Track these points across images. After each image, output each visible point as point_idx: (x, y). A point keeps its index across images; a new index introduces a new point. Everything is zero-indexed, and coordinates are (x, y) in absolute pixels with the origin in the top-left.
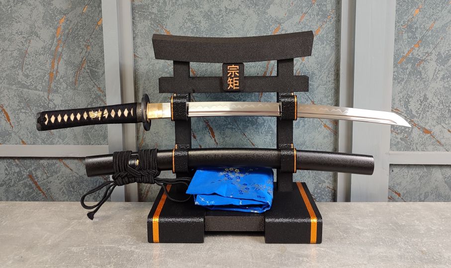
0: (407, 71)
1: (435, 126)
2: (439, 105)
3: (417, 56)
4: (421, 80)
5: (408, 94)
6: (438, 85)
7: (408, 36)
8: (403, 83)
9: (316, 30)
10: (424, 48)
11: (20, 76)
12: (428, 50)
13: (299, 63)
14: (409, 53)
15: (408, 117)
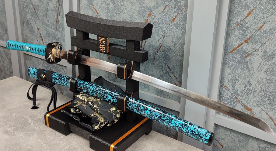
0: (237, 59)
1: (255, 107)
2: (260, 92)
3: (245, 50)
4: (247, 69)
5: (235, 77)
6: (262, 76)
7: (239, 32)
8: (232, 68)
9: (173, 18)
10: (252, 44)
11: (46, 21)
12: (255, 46)
13: (161, 39)
14: (239, 46)
15: (234, 94)
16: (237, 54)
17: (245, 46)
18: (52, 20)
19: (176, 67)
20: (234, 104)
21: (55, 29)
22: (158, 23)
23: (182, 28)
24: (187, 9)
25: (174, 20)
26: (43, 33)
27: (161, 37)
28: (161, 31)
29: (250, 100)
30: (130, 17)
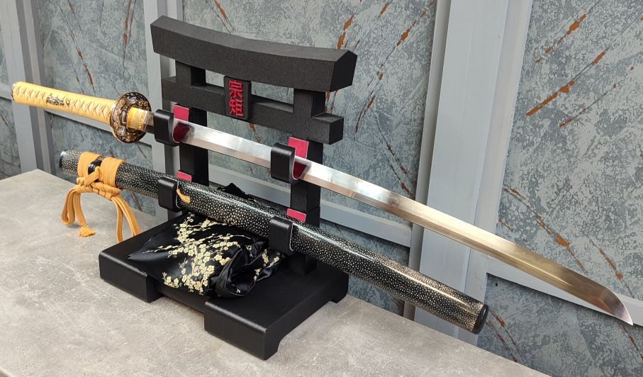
0: (542, 130)
1: (576, 236)
2: (590, 203)
3: (562, 109)
4: (563, 152)
5: (537, 171)
6: (594, 167)
7: (550, 68)
8: (531, 150)
9: (402, 34)
10: (578, 96)
11: (99, 33)
12: (584, 101)
13: (374, 82)
14: (549, 100)
15: (532, 209)
16: (543, 117)
17: (561, 100)
18: (115, 32)
19: (406, 148)
20: (532, 232)
21: (122, 54)
22: (367, 43)
23: (422, 56)
24: (435, 12)
25: (404, 36)
26: (93, 65)
27: (373, 78)
28: (373, 62)
29: (567, 222)
30: (303, 28)
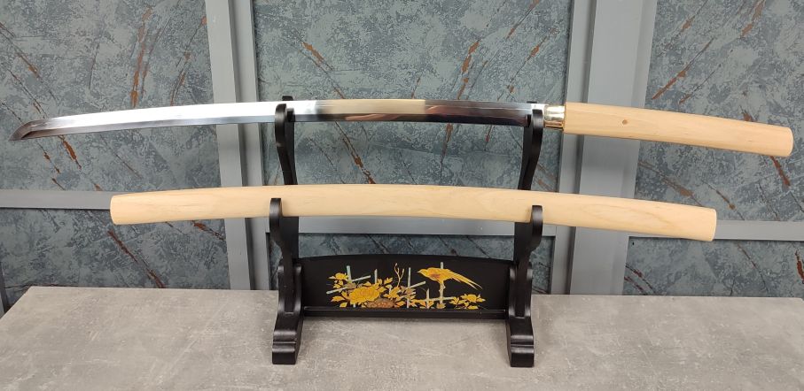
1: (698, 186)
3: (680, 90)
7: (670, 60)
9: (532, 50)
10: (693, 78)
11: (87, 96)
12: (698, 80)
13: (505, 95)
14: (669, 84)
15: (660, 173)
16: (666, 99)
17: (678, 83)
18: (115, 90)
22: (496, 62)
25: (536, 50)
27: (502, 92)
28: (503, 78)
29: (690, 177)
30: (422, 58)
